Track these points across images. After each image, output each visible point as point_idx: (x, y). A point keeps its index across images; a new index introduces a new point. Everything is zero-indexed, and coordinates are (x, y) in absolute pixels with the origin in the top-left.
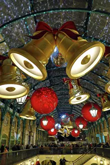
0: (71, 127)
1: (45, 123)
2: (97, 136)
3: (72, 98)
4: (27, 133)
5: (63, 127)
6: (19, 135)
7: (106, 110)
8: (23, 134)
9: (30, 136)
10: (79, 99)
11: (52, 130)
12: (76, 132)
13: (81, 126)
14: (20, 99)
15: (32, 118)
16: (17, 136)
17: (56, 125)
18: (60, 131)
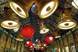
0: (40, 45)
1: (28, 43)
2: (52, 50)
3: (41, 30)
4: (19, 47)
5: (36, 45)
6: (15, 48)
7: (56, 37)
8: (17, 48)
9: (20, 49)
10: (44, 31)
11: (31, 47)
12: (42, 48)
13: (45, 45)
14: (15, 29)
15: (22, 40)
16: (14, 49)
17: (33, 44)
18: (35, 47)
